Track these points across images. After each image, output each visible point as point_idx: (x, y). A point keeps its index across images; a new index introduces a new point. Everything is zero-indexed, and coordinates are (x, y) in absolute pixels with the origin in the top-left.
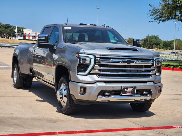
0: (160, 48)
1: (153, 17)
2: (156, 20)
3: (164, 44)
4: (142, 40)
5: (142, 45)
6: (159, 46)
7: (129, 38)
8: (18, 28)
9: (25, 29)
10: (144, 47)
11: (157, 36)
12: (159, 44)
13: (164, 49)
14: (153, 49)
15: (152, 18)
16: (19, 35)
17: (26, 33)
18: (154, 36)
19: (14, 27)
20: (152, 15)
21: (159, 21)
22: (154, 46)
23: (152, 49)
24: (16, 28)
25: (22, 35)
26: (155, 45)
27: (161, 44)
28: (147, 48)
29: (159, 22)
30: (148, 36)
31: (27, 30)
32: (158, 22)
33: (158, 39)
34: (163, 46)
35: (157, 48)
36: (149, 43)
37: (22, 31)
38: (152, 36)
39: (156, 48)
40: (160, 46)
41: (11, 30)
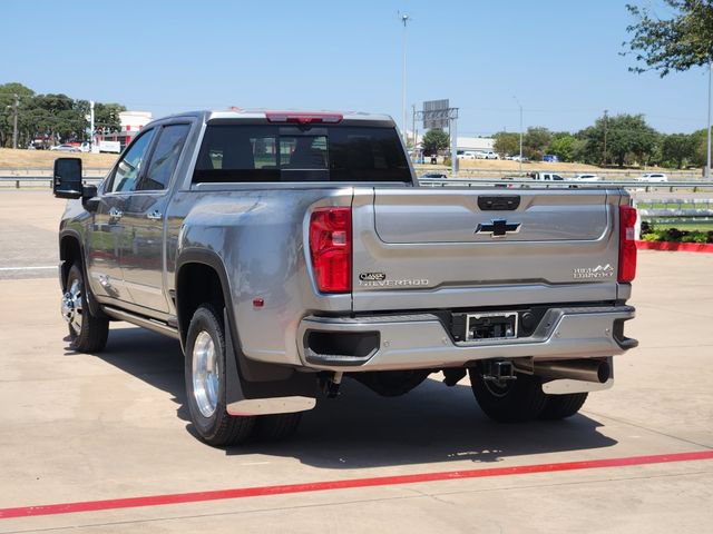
0: (651, 165)
1: (641, 52)
2: (654, 66)
3: (665, 148)
4: (579, 136)
5: (580, 153)
6: (646, 157)
7: (530, 130)
8: (99, 107)
9: (123, 110)
10: (587, 162)
11: (639, 117)
12: (648, 150)
13: (667, 167)
14: (625, 168)
15: (639, 58)
16: (104, 136)
17: (128, 128)
18: (629, 118)
19: (84, 106)
20: (637, 46)
21: (667, 66)
22: (629, 156)
23: (621, 167)
24: (89, 109)
25: (116, 134)
26: (632, 154)
27: (656, 149)
28: (602, 167)
29: (666, 72)
30: (606, 117)
31: (133, 113)
32: (662, 70)
33: (644, 128)
34: (664, 154)
35: (642, 163)
36: (608, 146)
37: (114, 119)
38: (621, 118)
39: (636, 165)
40: (652, 154)
41: (70, 118)
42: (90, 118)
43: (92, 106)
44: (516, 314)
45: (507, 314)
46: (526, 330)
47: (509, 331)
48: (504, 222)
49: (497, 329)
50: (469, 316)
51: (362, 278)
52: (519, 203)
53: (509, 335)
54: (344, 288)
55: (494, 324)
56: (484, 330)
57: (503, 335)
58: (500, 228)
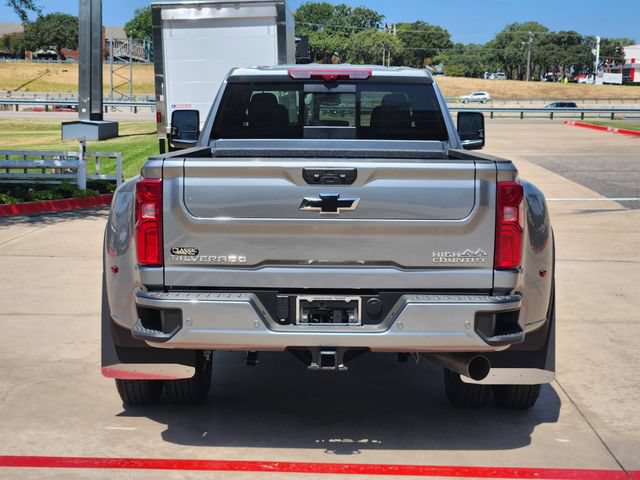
8: (605, 42)
9: (632, 43)
16: (610, 68)
17: (632, 60)
24: (596, 44)
25: (620, 67)
37: (619, 53)
41: (579, 52)
42: (596, 52)
43: (598, 41)
44: (358, 298)
45: (348, 299)
46: (373, 316)
47: (352, 317)
48: (336, 197)
49: (337, 314)
50: (299, 298)
51: (172, 252)
52: (356, 177)
53: (353, 321)
54: (156, 261)
55: (333, 309)
56: (320, 314)
57: (346, 320)
58: (329, 204)
